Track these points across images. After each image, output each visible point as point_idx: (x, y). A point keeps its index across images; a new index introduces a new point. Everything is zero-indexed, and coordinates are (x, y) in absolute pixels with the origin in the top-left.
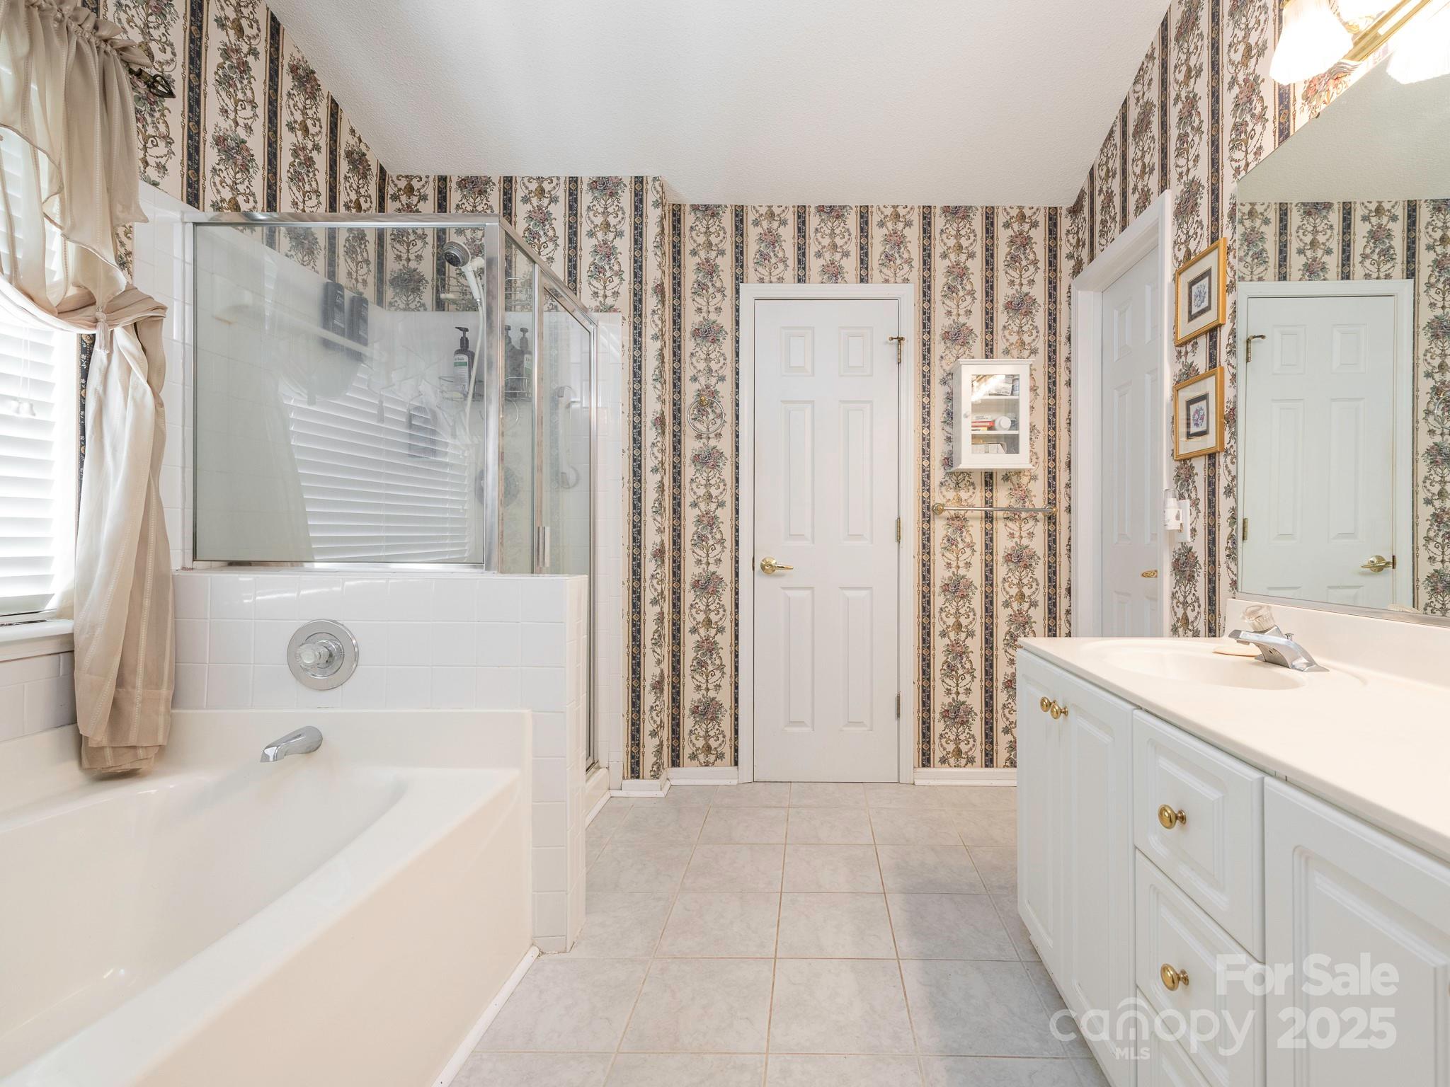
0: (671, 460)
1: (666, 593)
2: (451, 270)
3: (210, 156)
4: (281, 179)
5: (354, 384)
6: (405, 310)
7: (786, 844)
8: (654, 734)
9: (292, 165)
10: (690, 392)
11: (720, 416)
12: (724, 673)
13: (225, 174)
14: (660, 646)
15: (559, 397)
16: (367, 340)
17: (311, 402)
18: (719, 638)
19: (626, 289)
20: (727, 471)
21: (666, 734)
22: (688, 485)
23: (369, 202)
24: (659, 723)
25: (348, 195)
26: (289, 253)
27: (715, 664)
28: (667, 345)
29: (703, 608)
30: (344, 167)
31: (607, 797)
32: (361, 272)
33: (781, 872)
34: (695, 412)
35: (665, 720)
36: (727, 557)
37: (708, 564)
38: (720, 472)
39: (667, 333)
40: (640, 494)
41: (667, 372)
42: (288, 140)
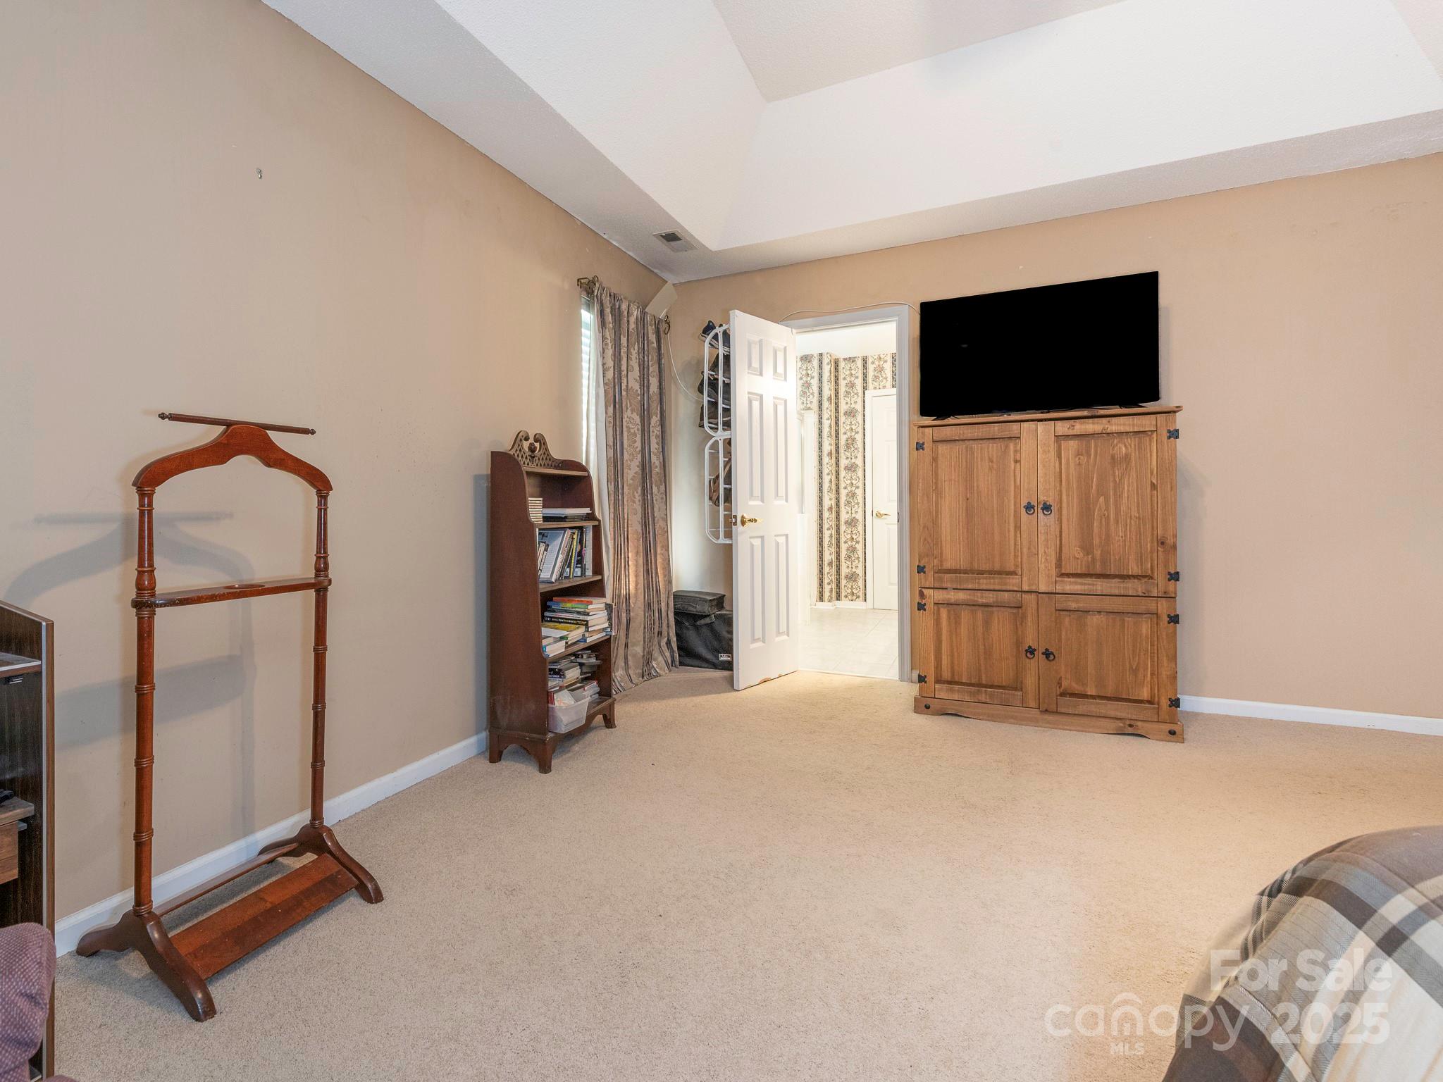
1: (833, 526)
8: (829, 584)
10: (843, 438)
11: (857, 449)
12: (859, 561)
14: (831, 548)
18: (857, 546)
19: (815, 400)
20: (860, 473)
21: (834, 586)
22: (842, 480)
24: (830, 580)
27: (855, 557)
28: (833, 421)
29: (849, 532)
31: (810, 607)
34: (845, 448)
35: (834, 579)
36: (860, 510)
37: (852, 513)
38: (856, 474)
39: (833, 416)
41: (833, 432)
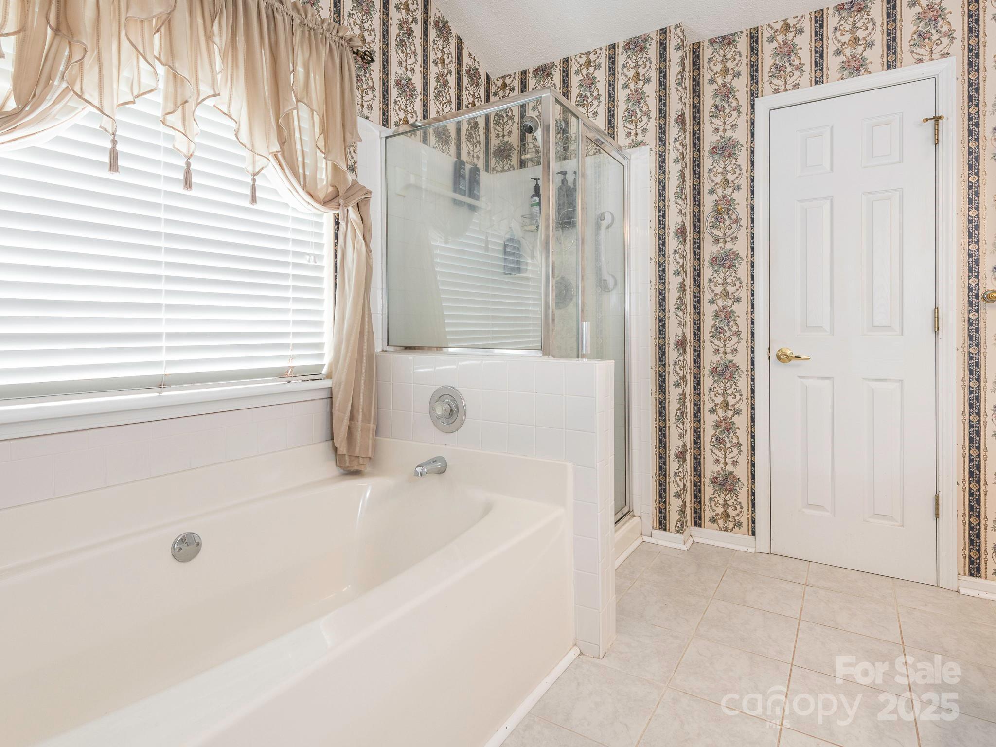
0: (692, 263)
1: (688, 377)
2: (529, 137)
3: (394, 93)
4: (430, 98)
5: (470, 227)
6: (501, 171)
7: (800, 620)
8: (678, 496)
9: (436, 87)
11: (736, 221)
12: (740, 451)
13: (401, 103)
14: (683, 422)
15: (601, 220)
16: (478, 196)
17: (446, 242)
18: (736, 419)
19: (652, 127)
20: (743, 270)
21: (688, 497)
22: (706, 285)
23: (480, 101)
24: (682, 487)
25: (468, 99)
26: (435, 146)
27: (732, 442)
28: (688, 165)
29: (721, 391)
30: (465, 80)
31: (639, 541)
32: (476, 150)
33: (793, 645)
34: (713, 220)
35: (688, 485)
36: (743, 347)
37: (725, 353)
38: (736, 272)
39: (688, 155)
40: (665, 294)
41: (688, 189)
42: (434, 71)
